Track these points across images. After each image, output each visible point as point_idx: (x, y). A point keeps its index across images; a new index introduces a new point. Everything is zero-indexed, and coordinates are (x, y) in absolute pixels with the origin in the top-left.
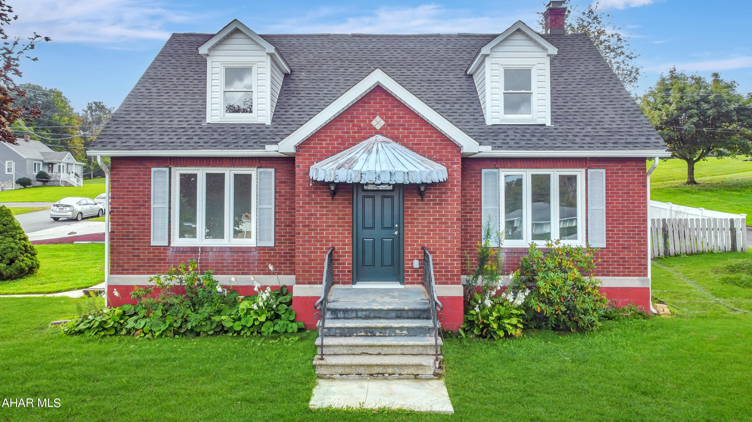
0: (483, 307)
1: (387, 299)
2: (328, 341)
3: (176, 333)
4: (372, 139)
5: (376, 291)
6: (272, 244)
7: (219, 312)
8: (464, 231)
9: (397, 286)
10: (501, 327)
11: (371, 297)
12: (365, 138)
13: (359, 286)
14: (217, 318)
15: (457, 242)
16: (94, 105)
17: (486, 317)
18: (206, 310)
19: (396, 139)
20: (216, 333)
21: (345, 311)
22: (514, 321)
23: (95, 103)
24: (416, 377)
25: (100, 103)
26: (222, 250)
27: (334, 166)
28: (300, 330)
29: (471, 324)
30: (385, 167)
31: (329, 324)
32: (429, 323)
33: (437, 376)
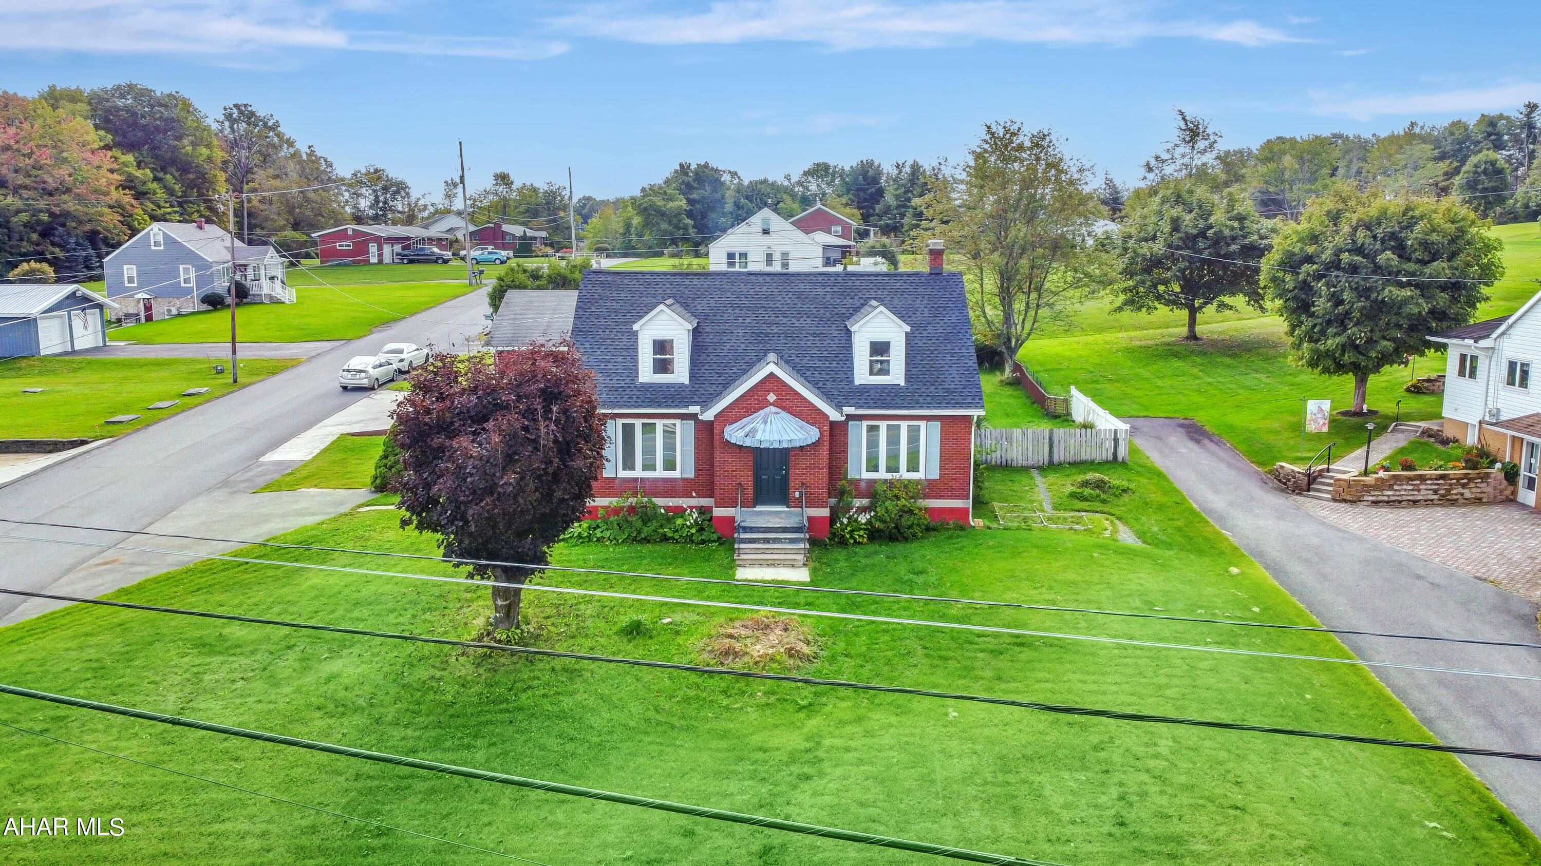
0: (842, 523)
1: (777, 520)
2: (742, 546)
3: (635, 539)
4: (767, 410)
5: (770, 513)
6: (692, 476)
7: (661, 526)
8: (831, 473)
9: (784, 508)
10: (852, 537)
11: (767, 518)
12: (762, 408)
13: (759, 508)
14: (660, 530)
15: (826, 480)
16: (235, 111)
17: (843, 530)
18: (655, 524)
19: (783, 409)
20: (661, 541)
21: (751, 528)
22: (862, 533)
23: (237, 106)
24: (793, 566)
25: (246, 106)
26: (656, 480)
27: (743, 434)
28: (719, 538)
29: (834, 535)
30: (776, 437)
31: (743, 536)
32: (801, 536)
33: (805, 565)
